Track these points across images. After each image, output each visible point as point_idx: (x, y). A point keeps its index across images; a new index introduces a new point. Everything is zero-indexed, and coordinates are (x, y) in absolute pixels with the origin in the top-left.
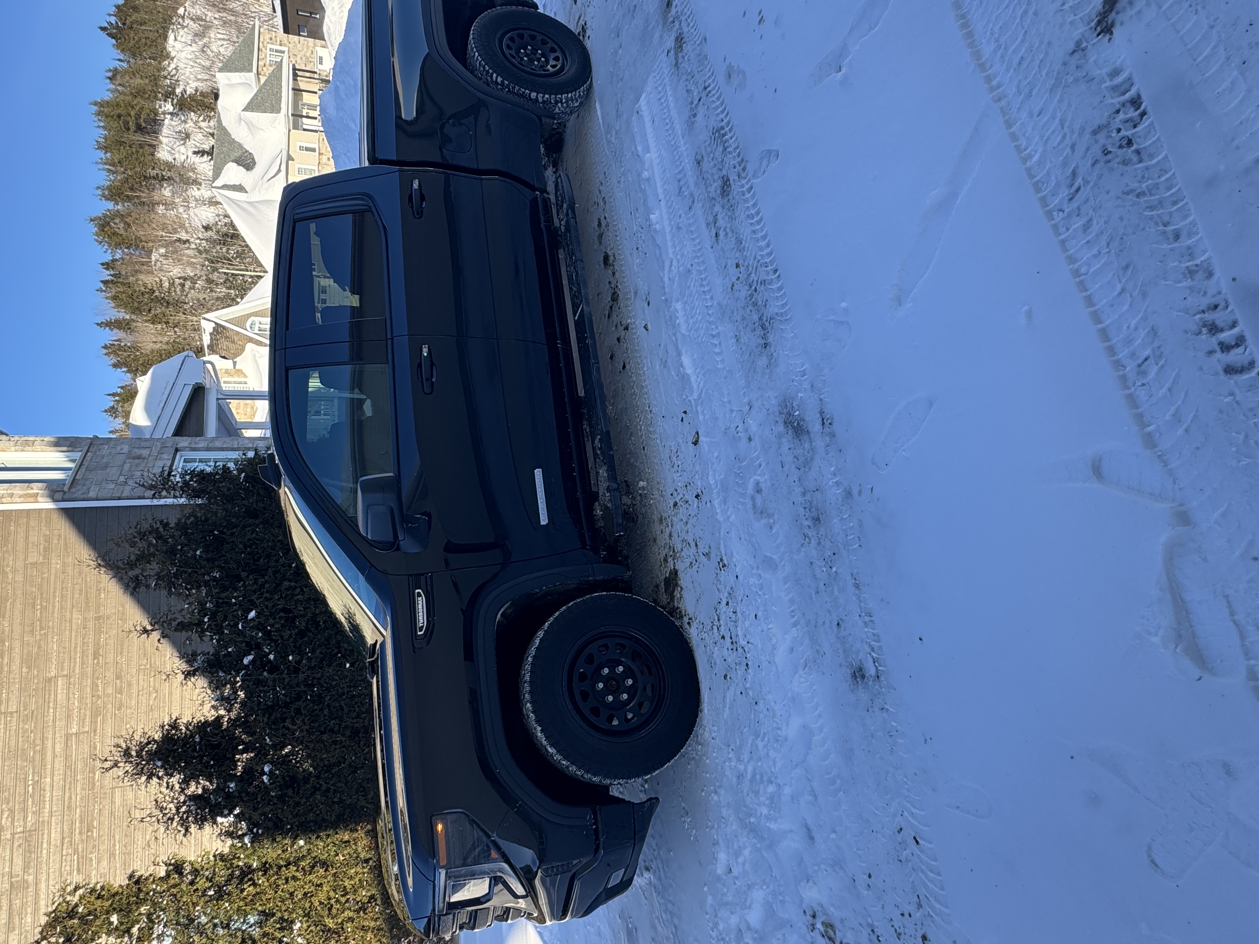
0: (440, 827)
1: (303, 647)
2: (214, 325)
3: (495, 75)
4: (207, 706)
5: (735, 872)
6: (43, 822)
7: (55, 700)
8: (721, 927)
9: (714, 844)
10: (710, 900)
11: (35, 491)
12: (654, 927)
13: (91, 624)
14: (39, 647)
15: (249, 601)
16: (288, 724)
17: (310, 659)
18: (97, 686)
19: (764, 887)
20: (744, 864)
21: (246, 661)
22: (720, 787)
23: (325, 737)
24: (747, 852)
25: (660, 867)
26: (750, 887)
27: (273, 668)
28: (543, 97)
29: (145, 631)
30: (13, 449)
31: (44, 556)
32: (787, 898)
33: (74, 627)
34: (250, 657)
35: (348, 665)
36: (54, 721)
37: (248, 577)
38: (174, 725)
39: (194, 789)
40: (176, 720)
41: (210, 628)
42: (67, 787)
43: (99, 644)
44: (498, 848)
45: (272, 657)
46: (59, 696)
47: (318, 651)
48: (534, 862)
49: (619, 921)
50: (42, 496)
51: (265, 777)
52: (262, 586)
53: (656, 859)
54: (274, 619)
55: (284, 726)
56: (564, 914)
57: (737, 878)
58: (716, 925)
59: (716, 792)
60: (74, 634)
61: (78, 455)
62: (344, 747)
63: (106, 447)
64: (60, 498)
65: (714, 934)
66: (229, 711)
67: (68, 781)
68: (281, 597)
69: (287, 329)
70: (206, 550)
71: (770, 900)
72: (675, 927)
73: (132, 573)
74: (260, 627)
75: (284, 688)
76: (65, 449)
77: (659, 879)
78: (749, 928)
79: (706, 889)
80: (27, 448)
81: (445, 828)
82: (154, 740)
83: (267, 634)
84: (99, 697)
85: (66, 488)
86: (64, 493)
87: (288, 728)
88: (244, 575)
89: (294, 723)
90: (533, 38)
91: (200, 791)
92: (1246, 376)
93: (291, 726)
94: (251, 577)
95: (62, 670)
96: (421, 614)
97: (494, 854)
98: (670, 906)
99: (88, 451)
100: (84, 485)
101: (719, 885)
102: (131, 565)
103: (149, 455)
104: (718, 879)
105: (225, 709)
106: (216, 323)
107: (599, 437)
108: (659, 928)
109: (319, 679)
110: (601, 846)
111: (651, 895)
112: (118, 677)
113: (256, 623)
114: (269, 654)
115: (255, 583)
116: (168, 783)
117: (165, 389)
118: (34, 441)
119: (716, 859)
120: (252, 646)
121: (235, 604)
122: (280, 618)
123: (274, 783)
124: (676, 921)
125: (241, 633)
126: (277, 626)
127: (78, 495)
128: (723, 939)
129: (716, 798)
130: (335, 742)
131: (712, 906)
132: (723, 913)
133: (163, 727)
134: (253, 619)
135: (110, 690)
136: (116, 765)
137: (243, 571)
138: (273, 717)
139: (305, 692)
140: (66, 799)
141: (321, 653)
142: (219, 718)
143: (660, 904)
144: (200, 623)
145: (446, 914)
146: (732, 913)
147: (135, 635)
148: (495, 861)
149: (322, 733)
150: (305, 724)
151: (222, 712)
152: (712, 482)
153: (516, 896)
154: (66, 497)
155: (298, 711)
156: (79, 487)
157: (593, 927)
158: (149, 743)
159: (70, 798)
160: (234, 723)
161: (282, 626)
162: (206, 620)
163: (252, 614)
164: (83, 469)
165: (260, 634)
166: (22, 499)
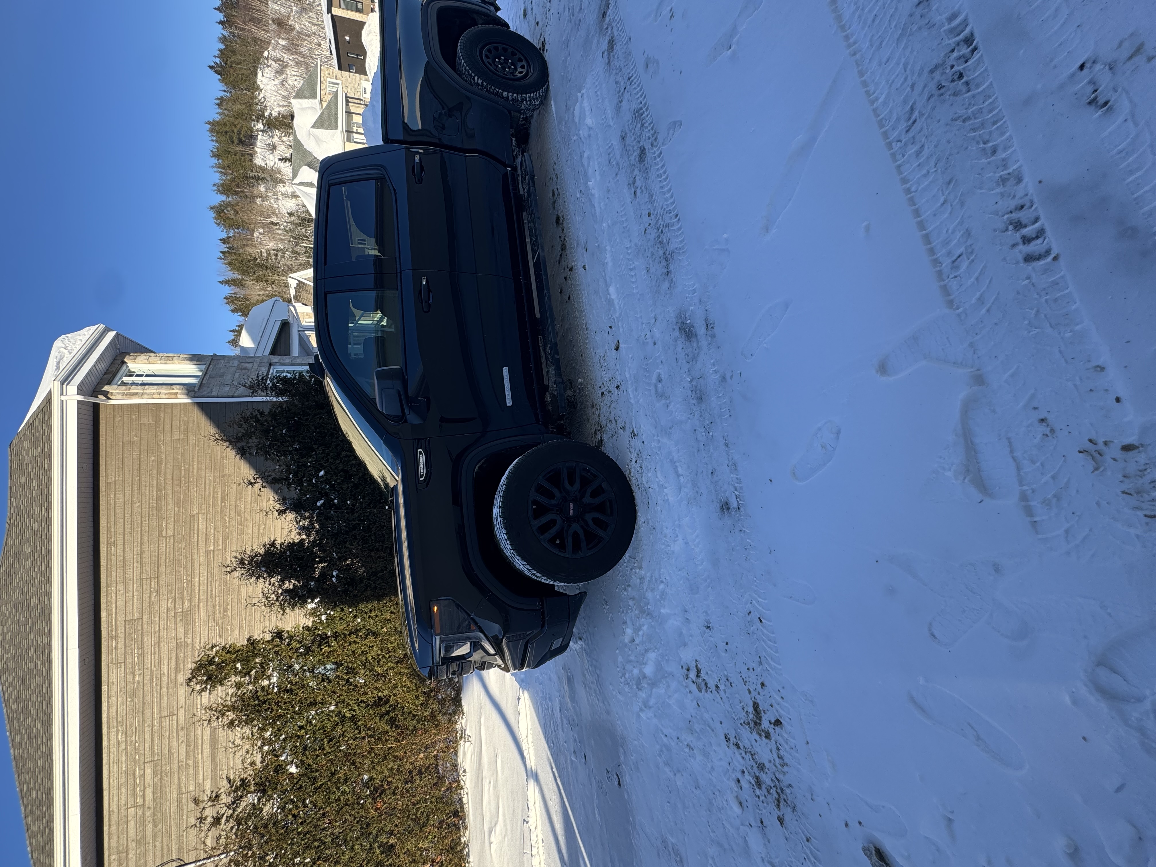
0: (435, 609)
1: (357, 495)
2: (297, 282)
3: (476, 78)
4: (294, 533)
5: (637, 641)
6: (195, 605)
7: (198, 529)
8: (627, 676)
9: (623, 623)
10: (620, 659)
11: (175, 391)
12: (584, 675)
13: (218, 480)
14: (185, 494)
15: (319, 464)
16: (348, 544)
17: (361, 503)
18: (225, 520)
19: (656, 651)
20: (642, 636)
21: (319, 504)
22: (629, 586)
23: (373, 554)
24: (645, 628)
25: (589, 637)
26: (647, 651)
27: (337, 508)
28: (512, 96)
29: (250, 483)
30: (159, 362)
31: (184, 434)
32: (671, 658)
33: (207, 481)
34: (322, 502)
35: (387, 507)
36: (198, 542)
37: (318, 448)
38: (273, 545)
39: (286, 585)
40: (274, 541)
41: (294, 482)
42: (209, 584)
43: (224, 493)
44: (476, 623)
45: (336, 501)
46: (200, 526)
47: (367, 498)
48: (500, 633)
49: (563, 671)
50: (181, 394)
51: (333, 579)
52: (328, 454)
53: (586, 632)
54: (337, 476)
55: (345, 547)
56: (522, 667)
57: (638, 645)
58: (624, 675)
59: (625, 590)
60: (207, 486)
61: (204, 367)
62: (385, 560)
63: (223, 362)
64: (193, 396)
65: (622, 680)
66: (309, 536)
67: (210, 580)
68: (341, 462)
69: (325, 264)
70: (289, 430)
71: (660, 659)
72: (598, 675)
73: (240, 445)
74: (327, 481)
75: (345, 522)
76: (195, 362)
77: (588, 645)
78: (645, 677)
79: (617, 652)
80: (168, 362)
81: (439, 609)
82: (259, 554)
83: (332, 486)
84: (227, 527)
85: (196, 389)
86: (195, 392)
87: (348, 548)
88: (315, 447)
89: (352, 544)
90: (505, 50)
91: (291, 587)
92: (1042, 262)
93: (349, 546)
94: (320, 448)
95: (201, 510)
96: (422, 466)
97: (473, 627)
98: (594, 662)
99: (210, 364)
100: (208, 387)
101: (626, 649)
102: (239, 439)
103: (252, 368)
104: (626, 645)
105: (306, 535)
106: (298, 281)
107: (549, 346)
108: (588, 677)
109: (368, 516)
110: (546, 623)
111: (583, 655)
112: (239, 514)
113: (324, 479)
114: (335, 499)
115: (323, 452)
116: (270, 581)
117: (262, 323)
118: (173, 357)
119: (625, 633)
120: (323, 494)
121: (310, 466)
122: (340, 476)
123: (340, 582)
124: (598, 672)
125: (314, 485)
126: (338, 481)
127: (205, 393)
128: (628, 684)
129: (625, 593)
130: (379, 557)
131: (621, 662)
132: (629, 667)
133: (265, 545)
134: (322, 477)
135: (233, 523)
136: (235, 570)
137: (315, 444)
138: (338, 541)
139: (359, 525)
140: (209, 591)
141: (369, 499)
142: (302, 541)
143: (588, 661)
144: (288, 478)
145: (441, 665)
146: (634, 667)
147: (243, 486)
148: (473, 631)
149: (371, 551)
150: (359, 545)
151: (304, 537)
152: (627, 376)
153: (489, 654)
154: (196, 395)
155: (355, 537)
156: (205, 389)
157: (546, 674)
158: (256, 556)
159: (212, 591)
160: (313, 544)
161: (343, 481)
162: (291, 476)
163: (322, 473)
164: (207, 377)
165: (328, 486)
166: (167, 396)
